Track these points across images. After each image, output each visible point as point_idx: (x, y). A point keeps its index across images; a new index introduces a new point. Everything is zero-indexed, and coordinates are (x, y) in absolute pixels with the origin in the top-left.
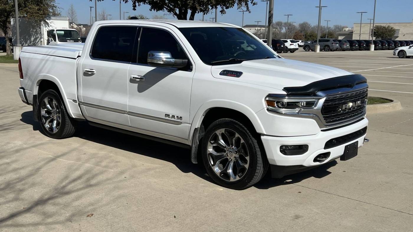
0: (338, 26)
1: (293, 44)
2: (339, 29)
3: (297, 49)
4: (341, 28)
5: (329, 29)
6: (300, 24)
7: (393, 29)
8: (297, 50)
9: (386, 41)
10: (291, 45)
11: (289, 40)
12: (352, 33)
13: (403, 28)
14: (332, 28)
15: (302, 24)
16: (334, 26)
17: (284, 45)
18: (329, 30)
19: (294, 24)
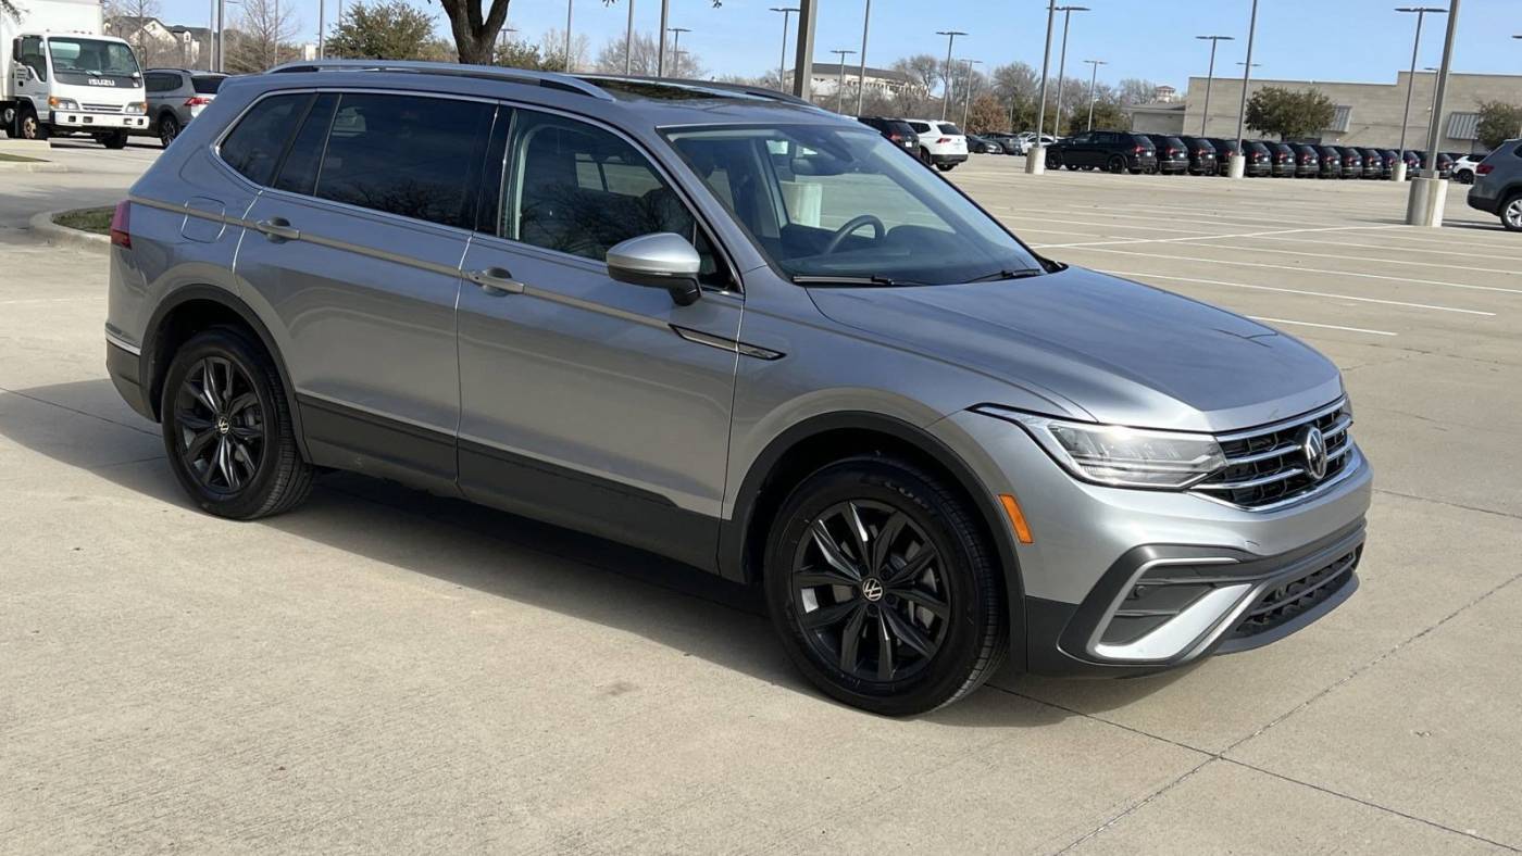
0: (1138, 83)
1: (948, 140)
2: (1139, 94)
3: (962, 159)
4: (1146, 90)
5: (1105, 94)
6: (998, 70)
7: (1328, 102)
8: (962, 161)
9: (1290, 146)
10: (940, 141)
11: (933, 124)
12: (1180, 112)
13: (1366, 101)
14: (1115, 91)
15: (1009, 69)
16: (1122, 82)
17: (915, 141)
18: (1101, 98)
19: (975, 68)
